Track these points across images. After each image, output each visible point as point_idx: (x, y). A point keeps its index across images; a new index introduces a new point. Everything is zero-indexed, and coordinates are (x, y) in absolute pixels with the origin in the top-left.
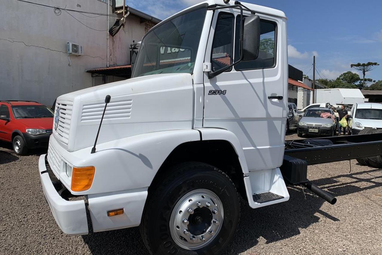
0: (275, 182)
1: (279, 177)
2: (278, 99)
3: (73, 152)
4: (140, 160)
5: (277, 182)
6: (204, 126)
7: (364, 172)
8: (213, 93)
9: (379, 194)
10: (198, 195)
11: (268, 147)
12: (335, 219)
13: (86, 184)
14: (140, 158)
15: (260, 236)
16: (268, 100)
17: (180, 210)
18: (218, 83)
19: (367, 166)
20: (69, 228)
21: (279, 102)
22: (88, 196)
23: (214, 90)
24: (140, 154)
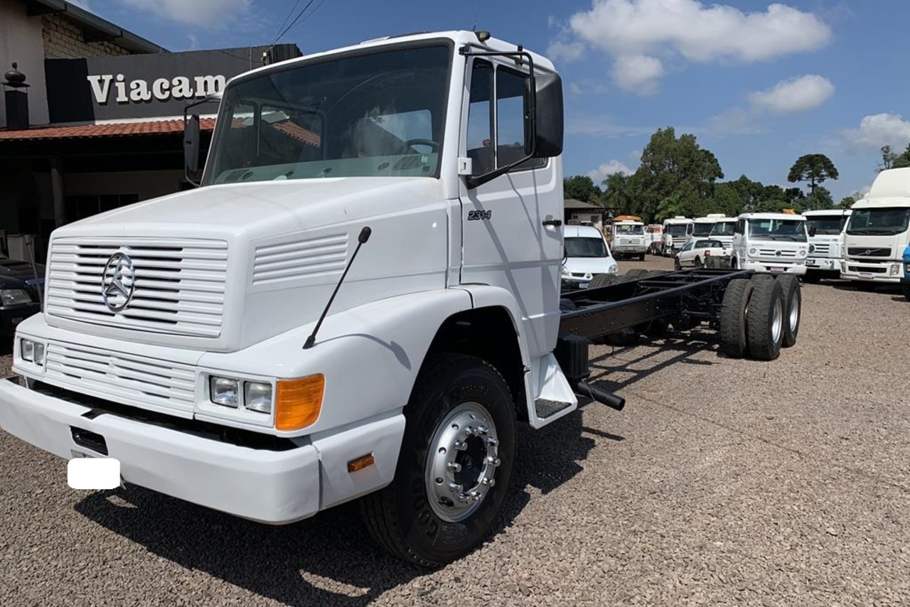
0: (548, 380)
1: (557, 369)
2: (555, 226)
3: (236, 351)
4: (392, 353)
5: (553, 379)
6: (462, 282)
7: (608, 355)
8: (473, 217)
9: (651, 389)
10: (463, 414)
11: (542, 315)
12: (618, 438)
13: (310, 412)
14: (393, 350)
15: (527, 484)
16: (542, 226)
17: (440, 446)
18: (481, 198)
19: (605, 345)
20: (287, 507)
21: (555, 231)
22: (311, 436)
23: (475, 210)
24: (393, 343)
